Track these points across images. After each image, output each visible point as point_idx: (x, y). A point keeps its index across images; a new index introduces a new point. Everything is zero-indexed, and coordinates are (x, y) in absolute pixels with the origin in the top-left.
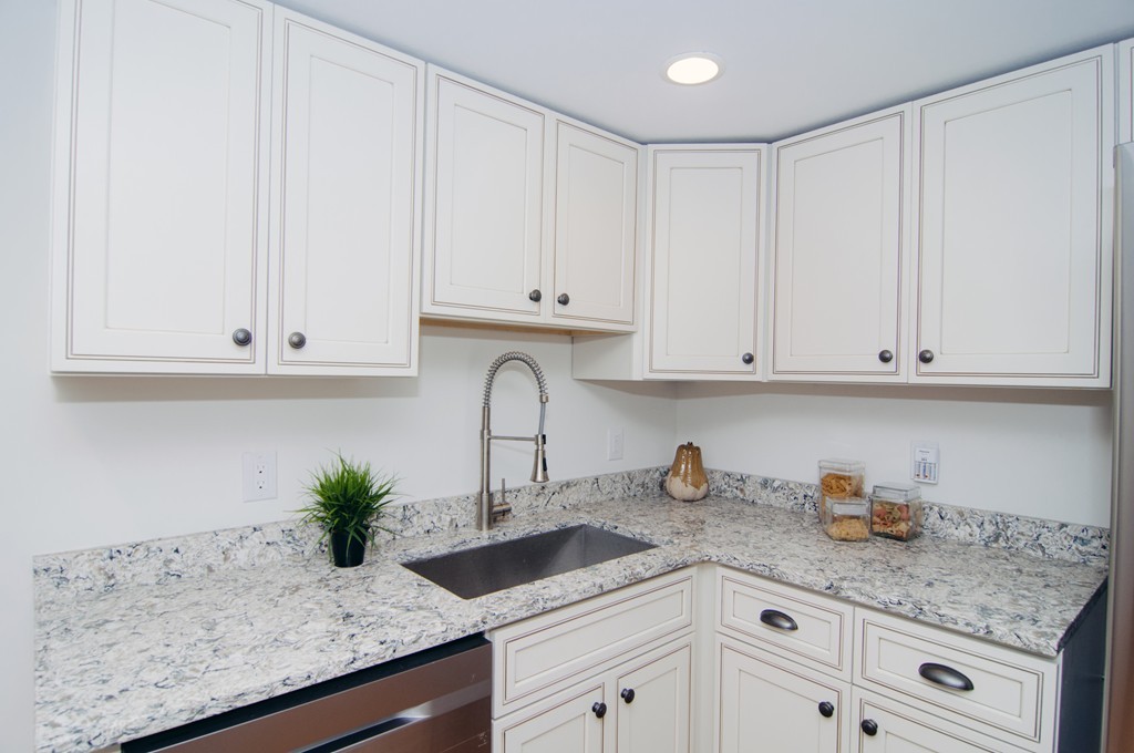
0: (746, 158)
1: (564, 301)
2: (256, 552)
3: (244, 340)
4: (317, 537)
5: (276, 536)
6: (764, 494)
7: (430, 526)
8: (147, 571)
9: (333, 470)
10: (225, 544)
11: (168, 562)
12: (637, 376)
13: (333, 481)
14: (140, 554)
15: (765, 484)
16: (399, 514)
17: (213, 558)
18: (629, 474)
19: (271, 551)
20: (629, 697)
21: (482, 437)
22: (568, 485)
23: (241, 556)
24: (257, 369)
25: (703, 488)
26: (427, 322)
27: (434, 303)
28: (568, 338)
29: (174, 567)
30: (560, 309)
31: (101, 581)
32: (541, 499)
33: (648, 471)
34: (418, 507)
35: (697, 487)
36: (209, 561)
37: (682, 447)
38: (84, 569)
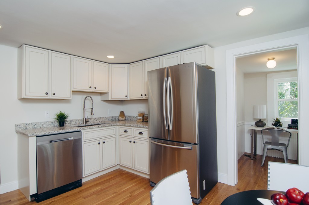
0: (125, 65)
1: (95, 88)
2: (47, 125)
3: (47, 94)
4: (57, 124)
5: (50, 123)
6: (134, 118)
7: (75, 123)
8: (31, 127)
9: (59, 113)
10: (42, 124)
12: (110, 99)
14: (30, 124)
15: (134, 117)
16: (70, 121)
18: (112, 117)
19: (49, 125)
20: (104, 142)
21: (84, 109)
22: (100, 118)
23: (45, 126)
24: (48, 98)
25: (124, 118)
26: (73, 91)
27: (74, 89)
28: (100, 94)
29: (35, 127)
30: (95, 89)
31: (25, 128)
32: (95, 120)
33: (116, 116)
34: (73, 120)
35: (123, 118)
37: (121, 112)
38: (23, 126)
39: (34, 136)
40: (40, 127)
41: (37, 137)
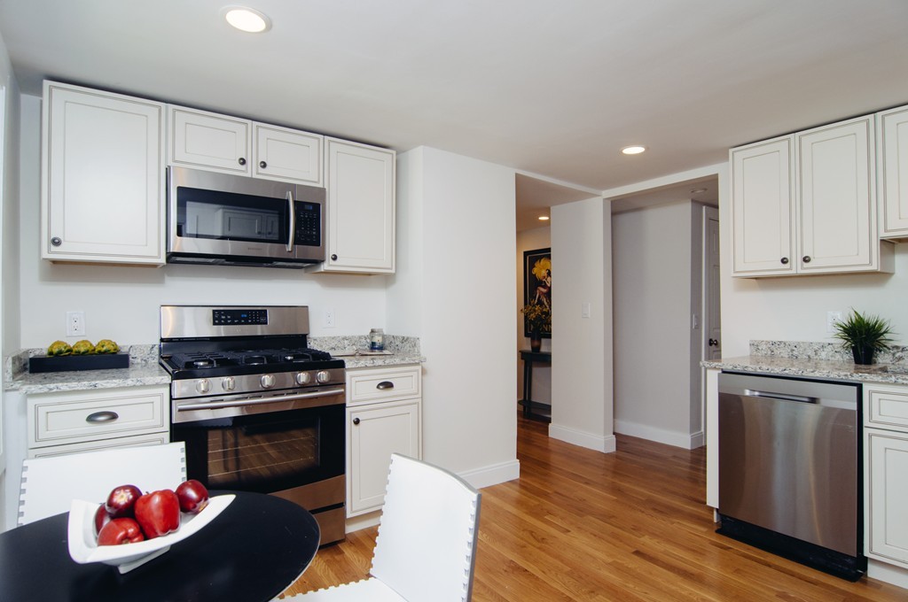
2: (830, 354)
3: (785, 261)
8: (785, 353)
10: (816, 348)
11: (792, 350)
13: (854, 321)
14: (782, 345)
17: (811, 353)
19: (838, 355)
23: (823, 355)
29: (795, 353)
31: (769, 352)
36: (809, 354)
38: (764, 347)
39: (718, 369)
40: (809, 357)
41: (724, 372)
